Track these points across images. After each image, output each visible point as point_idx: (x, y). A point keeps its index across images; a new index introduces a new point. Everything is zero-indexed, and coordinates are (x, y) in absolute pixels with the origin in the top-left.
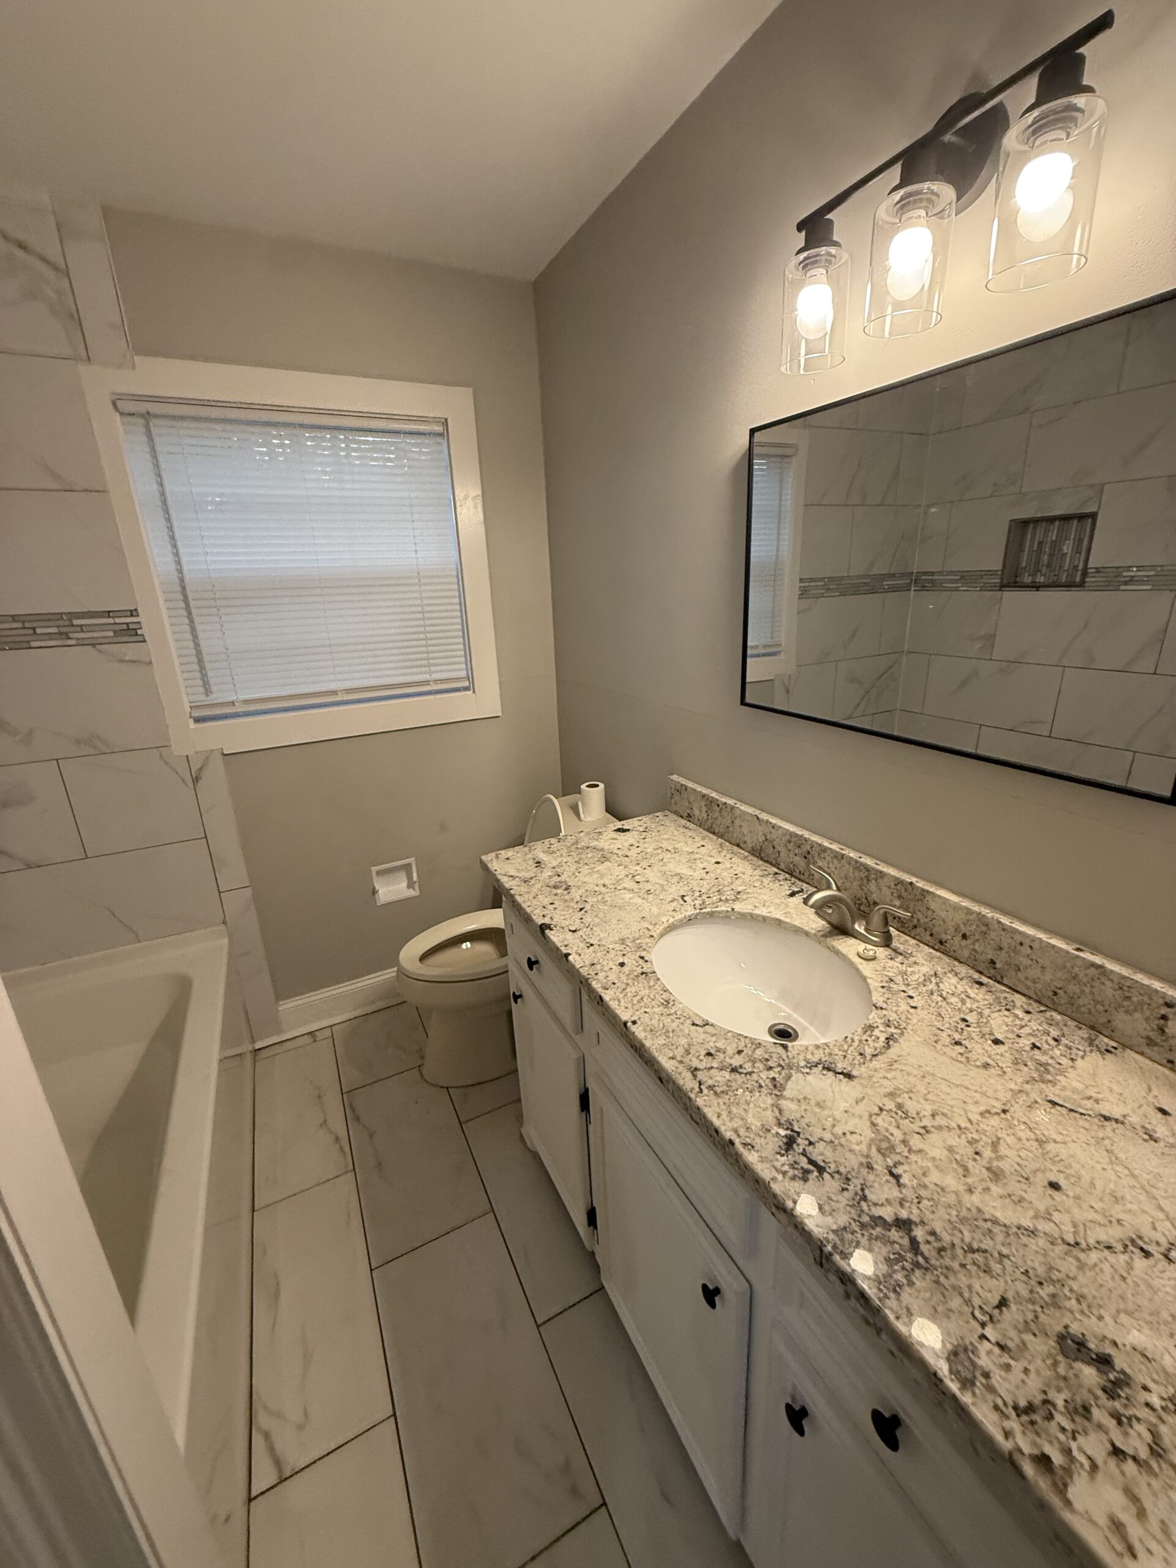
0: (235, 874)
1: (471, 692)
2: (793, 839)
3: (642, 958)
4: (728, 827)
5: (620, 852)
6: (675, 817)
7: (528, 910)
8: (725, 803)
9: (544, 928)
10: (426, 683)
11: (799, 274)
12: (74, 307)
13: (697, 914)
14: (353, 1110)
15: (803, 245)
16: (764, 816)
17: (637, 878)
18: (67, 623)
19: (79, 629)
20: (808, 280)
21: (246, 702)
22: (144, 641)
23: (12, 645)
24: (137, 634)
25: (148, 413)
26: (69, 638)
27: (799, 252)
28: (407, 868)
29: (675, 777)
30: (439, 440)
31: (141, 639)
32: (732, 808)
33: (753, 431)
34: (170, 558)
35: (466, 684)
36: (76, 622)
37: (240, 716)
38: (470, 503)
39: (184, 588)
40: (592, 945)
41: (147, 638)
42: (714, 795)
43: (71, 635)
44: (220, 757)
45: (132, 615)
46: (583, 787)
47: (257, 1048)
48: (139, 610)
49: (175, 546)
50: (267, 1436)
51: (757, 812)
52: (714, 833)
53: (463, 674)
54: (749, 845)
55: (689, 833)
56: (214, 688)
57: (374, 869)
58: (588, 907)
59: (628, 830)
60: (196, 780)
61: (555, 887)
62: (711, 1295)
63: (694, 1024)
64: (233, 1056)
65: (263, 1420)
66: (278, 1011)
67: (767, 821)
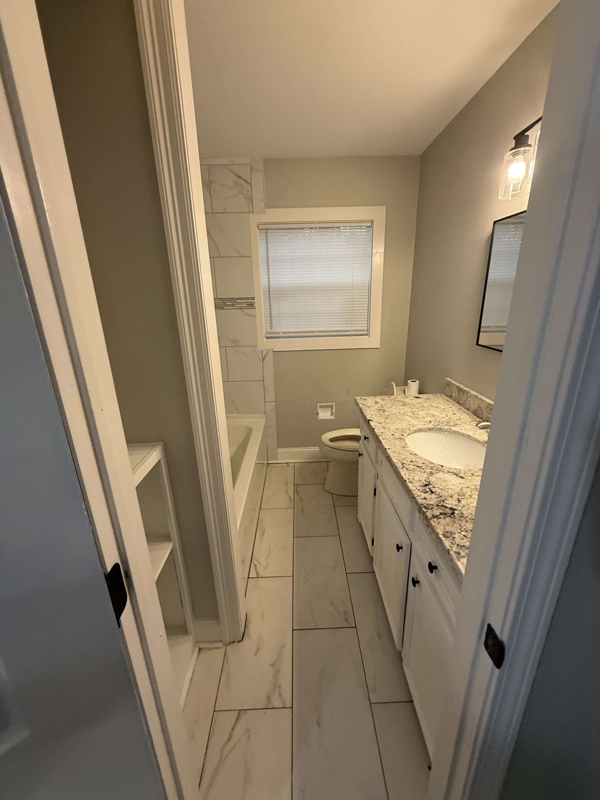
0: (271, 396)
1: (368, 336)
2: (490, 406)
3: (402, 434)
4: (465, 401)
5: (412, 404)
6: (445, 396)
7: (366, 415)
8: (465, 390)
9: (369, 420)
10: (349, 331)
11: (511, 158)
12: (251, 195)
13: (433, 428)
14: (297, 491)
15: (514, 146)
16: (480, 396)
17: (414, 413)
18: (235, 301)
19: (237, 303)
20: (514, 161)
21: (283, 333)
22: (255, 309)
23: (220, 308)
24: (253, 306)
25: (267, 228)
26: (234, 306)
27: (511, 150)
28: (332, 406)
29: (448, 379)
30: (370, 229)
31: (254, 307)
32: (468, 392)
33: (495, 222)
34: (267, 280)
35: (366, 333)
36: (237, 301)
37: (280, 338)
38: (378, 255)
39: (269, 290)
40: (385, 428)
41: (256, 307)
42: (462, 387)
43: (236, 305)
44: (272, 352)
45: (253, 299)
46: (409, 381)
47: (269, 463)
48: (255, 298)
49: (269, 275)
50: (255, 566)
51: (477, 394)
52: (459, 404)
53: (366, 328)
54: (472, 409)
55: (448, 403)
56: (274, 327)
57: (319, 404)
58: (389, 418)
59: (420, 398)
60: (264, 359)
61: (379, 410)
62: (399, 548)
63: (411, 454)
64: (260, 463)
65: (254, 561)
66: (277, 451)
67: (480, 398)
